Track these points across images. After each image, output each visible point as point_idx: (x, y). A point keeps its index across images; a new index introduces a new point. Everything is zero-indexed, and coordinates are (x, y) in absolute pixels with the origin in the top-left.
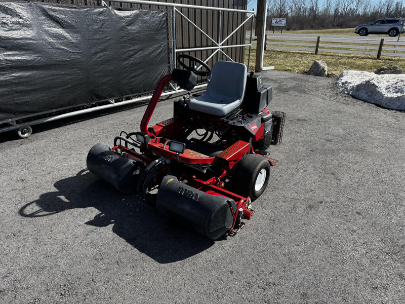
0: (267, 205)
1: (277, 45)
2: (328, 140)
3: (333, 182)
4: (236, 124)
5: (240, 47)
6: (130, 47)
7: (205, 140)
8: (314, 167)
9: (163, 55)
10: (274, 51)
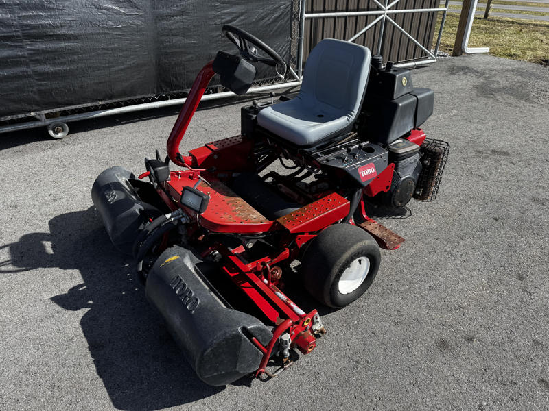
0: (357, 326)
1: (511, 11)
2: (536, 200)
3: (514, 296)
4: (330, 164)
5: (429, 12)
6: (224, 8)
7: (298, 176)
8: (486, 255)
9: (282, 22)
10: (501, 21)
